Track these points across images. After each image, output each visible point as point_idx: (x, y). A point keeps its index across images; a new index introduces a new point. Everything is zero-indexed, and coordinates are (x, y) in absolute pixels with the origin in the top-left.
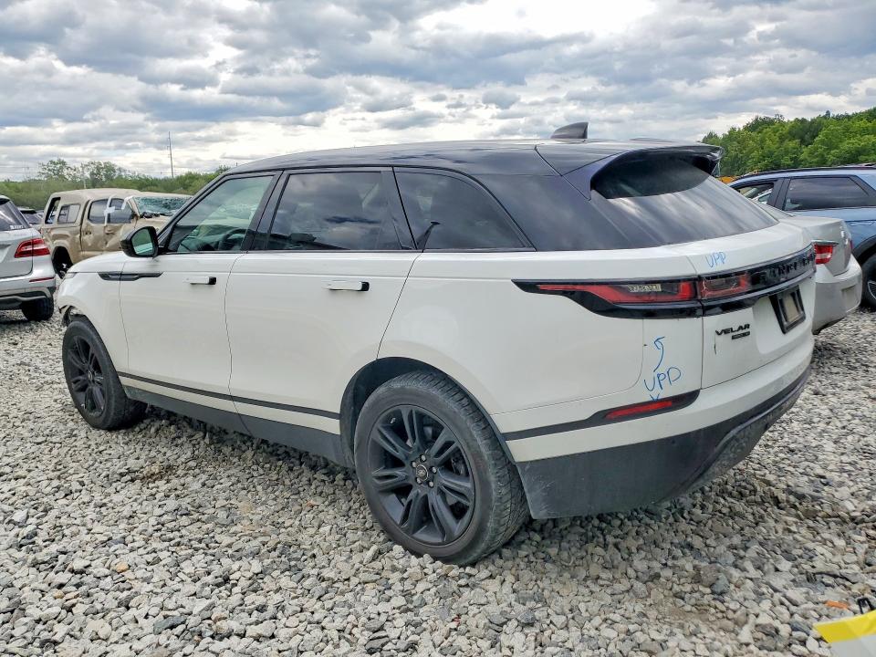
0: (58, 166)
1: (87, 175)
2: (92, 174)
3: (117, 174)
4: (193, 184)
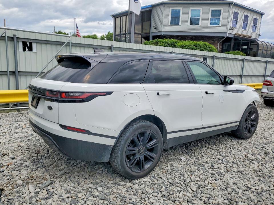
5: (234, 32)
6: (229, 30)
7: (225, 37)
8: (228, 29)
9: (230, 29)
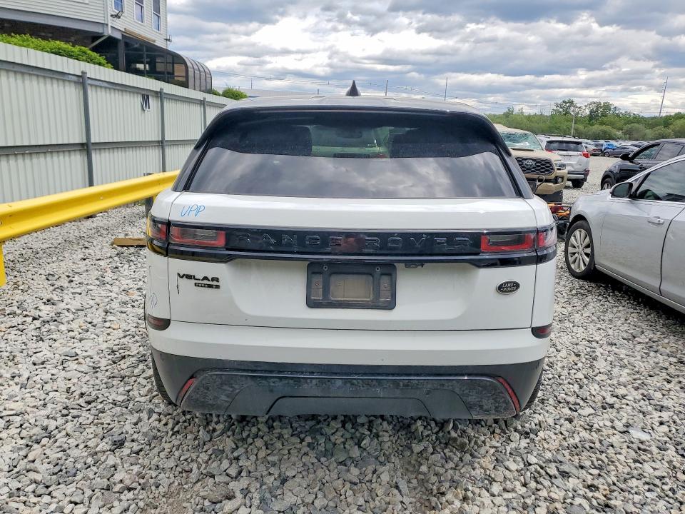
0: (568, 105)
1: (588, 112)
2: (591, 112)
3: (611, 112)
4: (674, 123)
5: (121, 24)
6: (112, 18)
7: (102, 36)
8: (109, 15)
9: (112, 16)
